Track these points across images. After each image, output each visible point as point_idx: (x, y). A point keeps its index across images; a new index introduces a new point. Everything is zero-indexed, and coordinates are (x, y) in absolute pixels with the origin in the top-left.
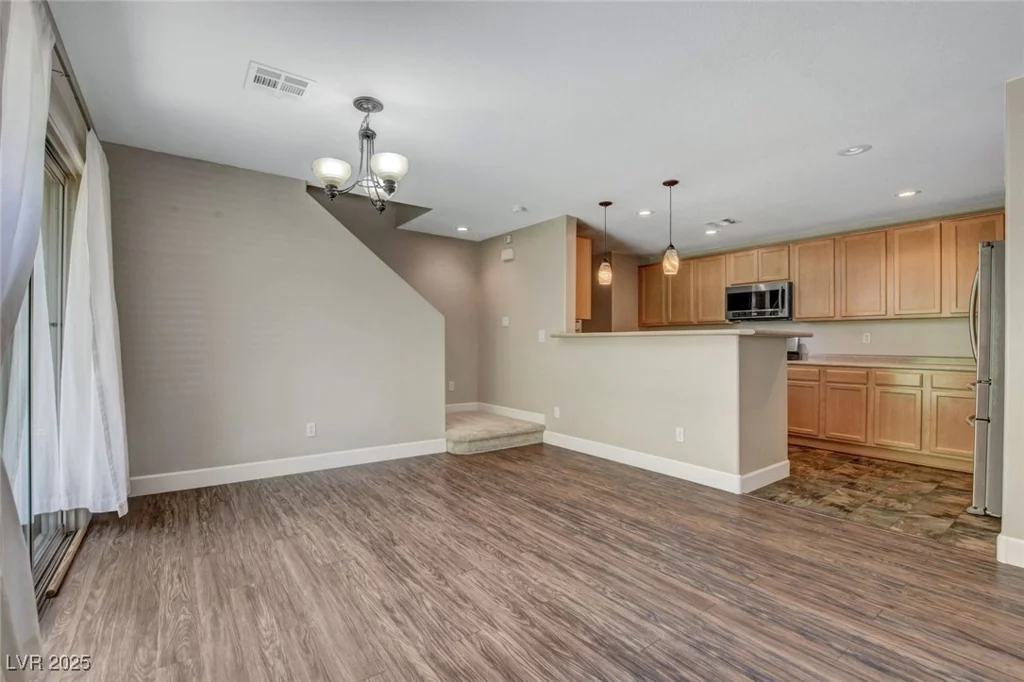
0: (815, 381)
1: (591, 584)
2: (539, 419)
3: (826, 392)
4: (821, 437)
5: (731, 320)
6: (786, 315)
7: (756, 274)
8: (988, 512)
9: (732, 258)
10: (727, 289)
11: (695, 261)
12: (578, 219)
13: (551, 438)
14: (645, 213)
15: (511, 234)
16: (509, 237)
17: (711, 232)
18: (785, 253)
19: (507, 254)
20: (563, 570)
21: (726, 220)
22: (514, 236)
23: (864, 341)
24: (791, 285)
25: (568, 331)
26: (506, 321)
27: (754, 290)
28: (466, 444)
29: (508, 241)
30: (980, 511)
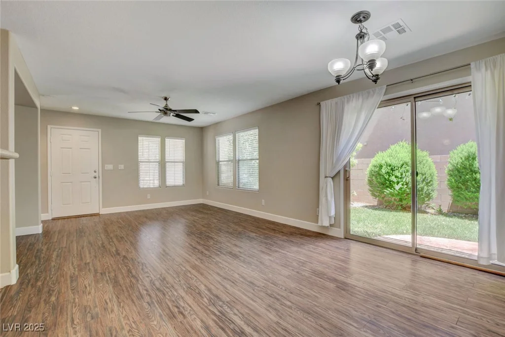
1: (232, 272)
20: (243, 277)
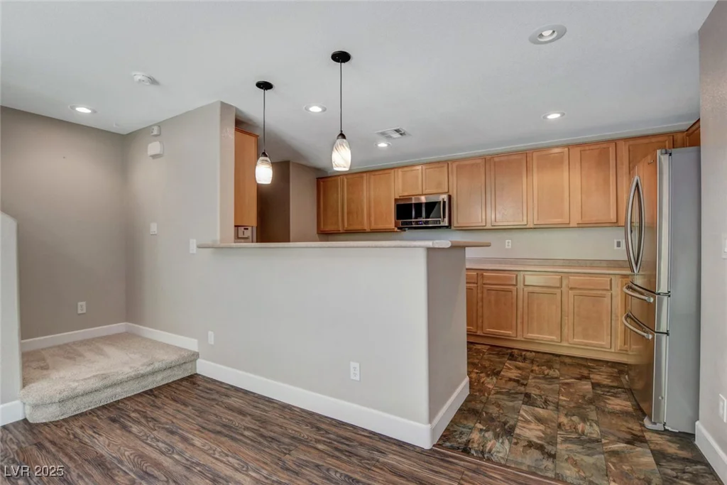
0: (474, 283)
2: (191, 344)
3: (482, 293)
4: (479, 333)
5: (399, 228)
6: (447, 224)
7: (421, 188)
8: (666, 428)
9: (400, 172)
10: (396, 200)
11: (368, 174)
12: (237, 109)
13: (205, 368)
14: (316, 109)
15: (159, 125)
16: (156, 128)
17: (383, 145)
18: (446, 169)
19: (154, 147)
21: (397, 131)
22: (162, 128)
23: (507, 247)
24: (450, 197)
25: (222, 240)
26: (154, 228)
27: (413, 202)
28: (54, 406)
29: (155, 132)
30: (659, 427)
